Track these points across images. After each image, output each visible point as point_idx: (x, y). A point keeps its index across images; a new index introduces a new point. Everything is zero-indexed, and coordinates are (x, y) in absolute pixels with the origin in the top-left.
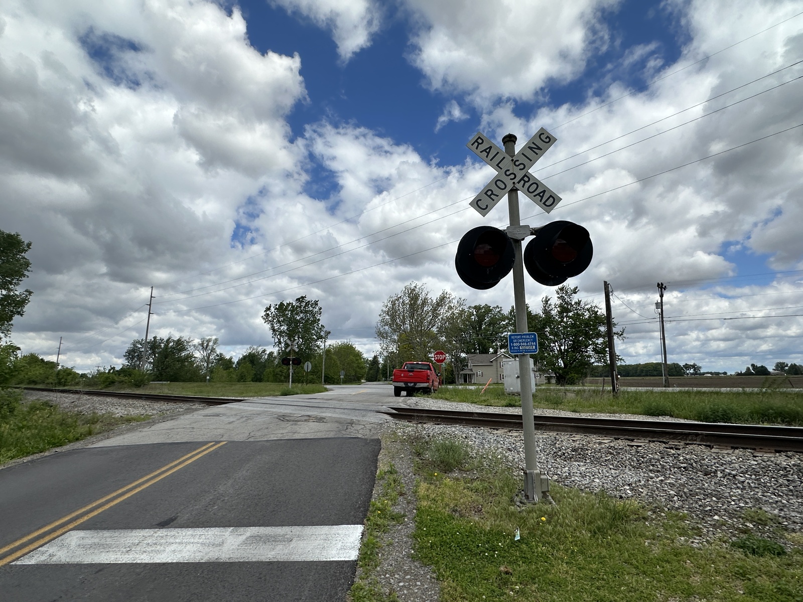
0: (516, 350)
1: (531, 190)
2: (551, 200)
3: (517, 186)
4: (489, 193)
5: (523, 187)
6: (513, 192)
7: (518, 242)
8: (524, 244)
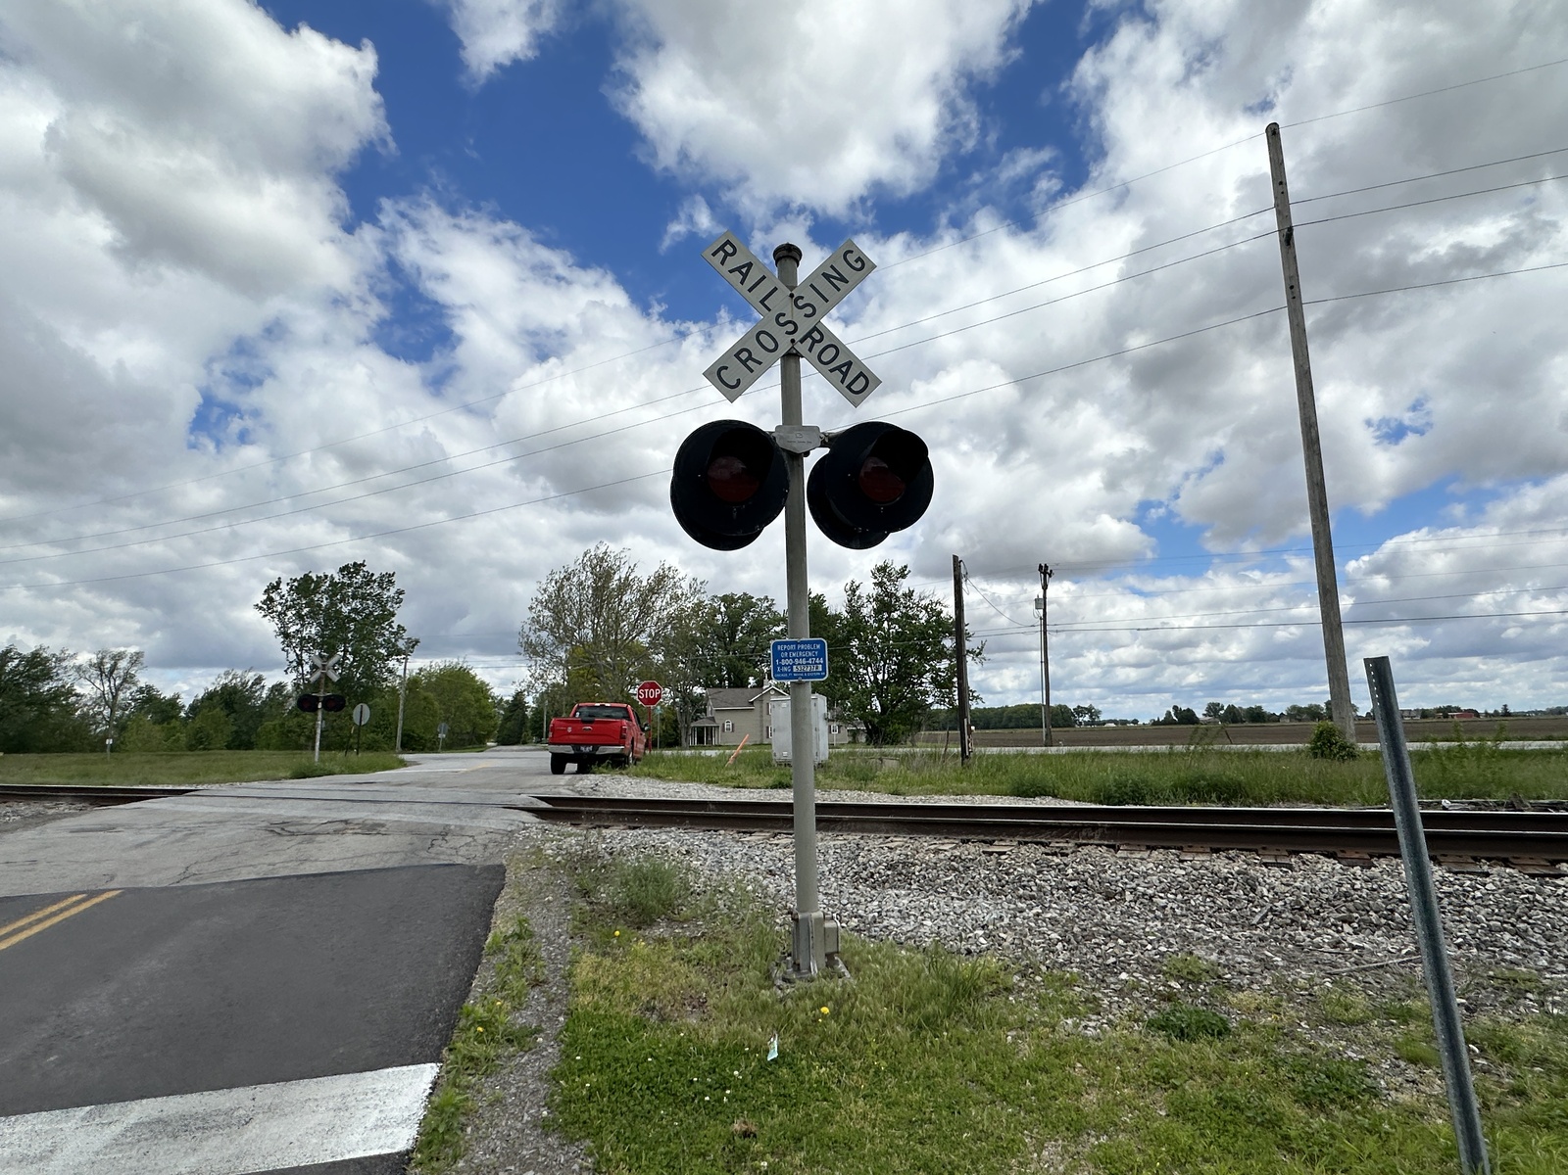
0: (785, 672)
1: (826, 357)
2: (862, 381)
3: (800, 347)
4: (744, 356)
5: (810, 350)
6: (791, 357)
7: (797, 458)
8: (809, 464)
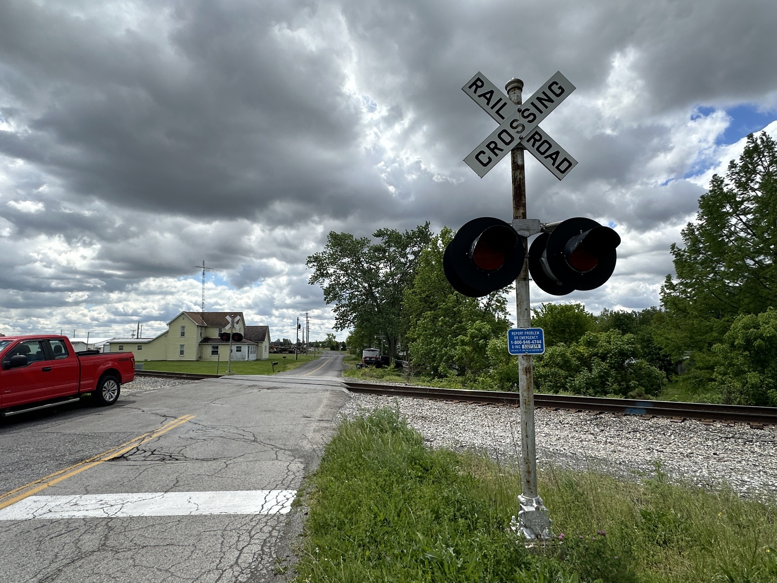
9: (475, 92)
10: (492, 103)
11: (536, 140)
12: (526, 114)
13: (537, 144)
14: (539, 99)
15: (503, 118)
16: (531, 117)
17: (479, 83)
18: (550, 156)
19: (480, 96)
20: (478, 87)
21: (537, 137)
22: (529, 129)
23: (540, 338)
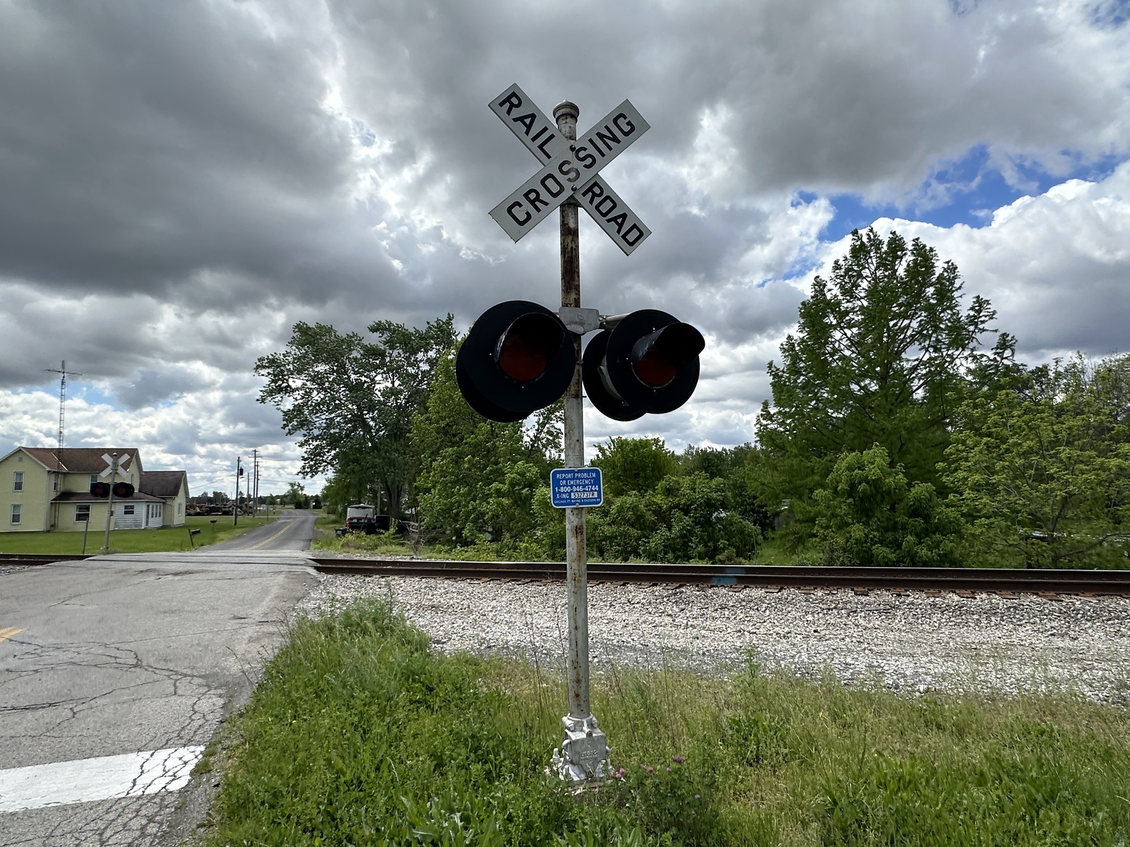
9: (509, 112)
10: (534, 132)
11: (594, 195)
12: (582, 154)
13: (597, 200)
14: (601, 136)
15: (549, 157)
16: (589, 161)
17: (515, 101)
18: (614, 219)
19: (515, 120)
20: (512, 105)
21: (597, 190)
22: (586, 176)
23: (597, 482)
